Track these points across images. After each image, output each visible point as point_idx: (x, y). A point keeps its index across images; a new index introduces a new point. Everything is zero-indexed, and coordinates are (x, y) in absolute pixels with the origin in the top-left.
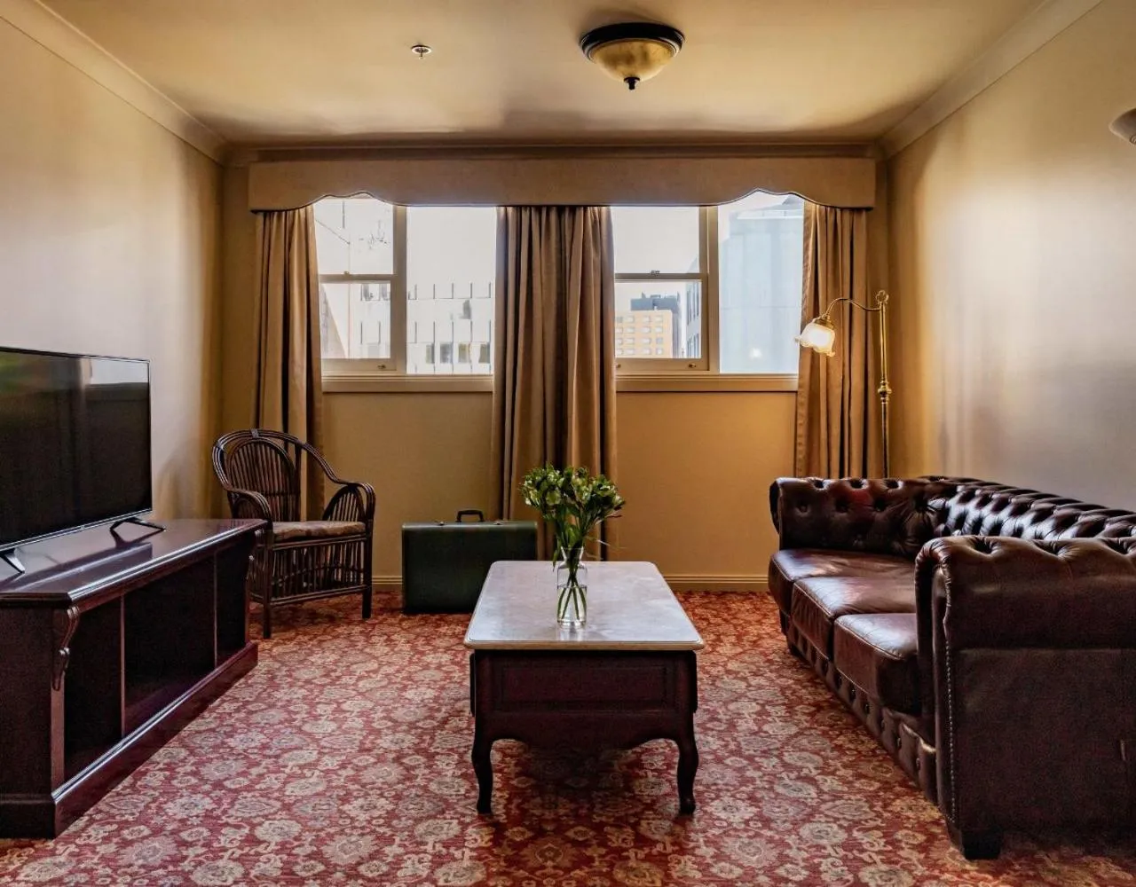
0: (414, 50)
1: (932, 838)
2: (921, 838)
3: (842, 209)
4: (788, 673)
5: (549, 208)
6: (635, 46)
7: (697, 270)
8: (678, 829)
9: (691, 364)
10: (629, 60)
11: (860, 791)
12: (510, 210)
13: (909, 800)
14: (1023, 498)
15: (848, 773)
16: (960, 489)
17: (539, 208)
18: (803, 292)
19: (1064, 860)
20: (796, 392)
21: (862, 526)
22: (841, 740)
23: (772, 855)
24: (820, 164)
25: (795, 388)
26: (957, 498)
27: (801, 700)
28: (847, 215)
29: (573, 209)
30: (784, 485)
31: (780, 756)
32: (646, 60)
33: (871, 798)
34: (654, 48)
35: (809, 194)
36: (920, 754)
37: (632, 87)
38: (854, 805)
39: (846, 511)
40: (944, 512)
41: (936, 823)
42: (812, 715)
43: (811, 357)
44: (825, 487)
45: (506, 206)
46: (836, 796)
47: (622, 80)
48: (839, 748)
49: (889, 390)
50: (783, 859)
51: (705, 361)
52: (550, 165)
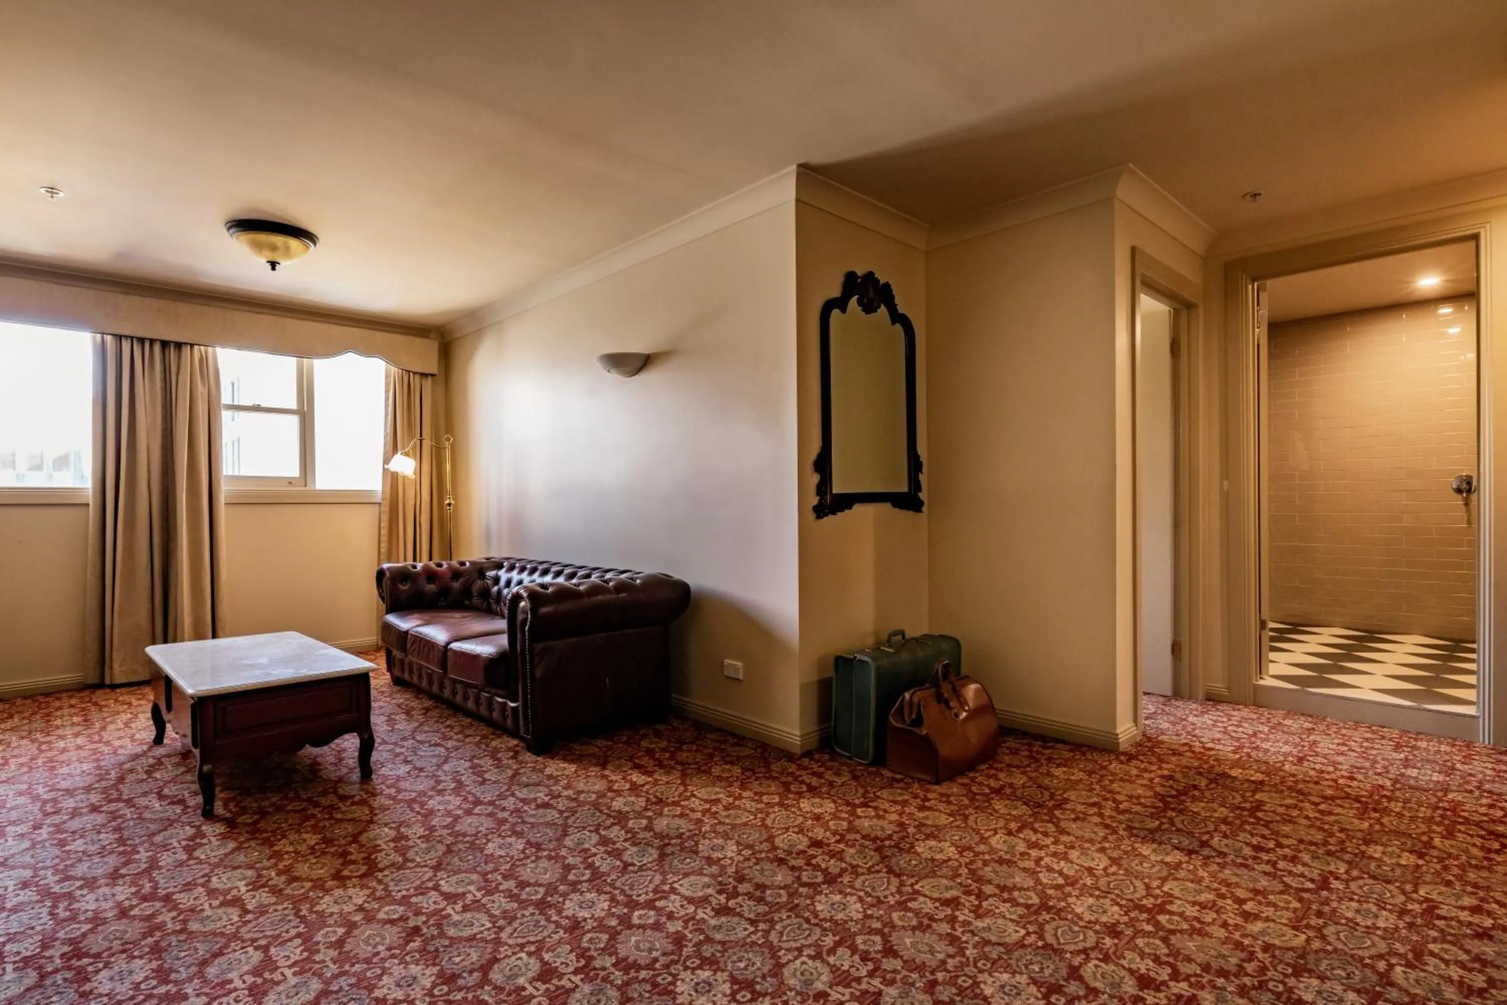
0: (43, 190)
1: (517, 753)
2: (511, 754)
3: (414, 373)
4: (399, 696)
5: (152, 341)
6: (279, 240)
7: (294, 406)
8: (365, 787)
9: (290, 481)
10: (274, 248)
11: (470, 743)
12: (109, 339)
13: (499, 740)
14: (545, 566)
15: (460, 737)
16: (505, 564)
17: (142, 341)
18: (385, 430)
19: (582, 744)
20: (380, 504)
21: (445, 591)
22: (448, 723)
23: (432, 782)
24: (399, 338)
25: (379, 500)
26: (504, 570)
27: (413, 708)
28: (417, 377)
29: (179, 345)
30: (389, 569)
31: (413, 738)
32: (287, 252)
33: (478, 744)
34: (294, 243)
35: (389, 358)
36: (508, 708)
37: (273, 268)
38: (469, 749)
39: (434, 583)
40: (497, 580)
41: (517, 746)
42: (425, 714)
43: (393, 480)
44: (419, 568)
45: (103, 334)
46: (457, 748)
47: (264, 261)
48: (449, 726)
49: (453, 502)
50: (438, 782)
51: (303, 480)
52: (153, 303)
